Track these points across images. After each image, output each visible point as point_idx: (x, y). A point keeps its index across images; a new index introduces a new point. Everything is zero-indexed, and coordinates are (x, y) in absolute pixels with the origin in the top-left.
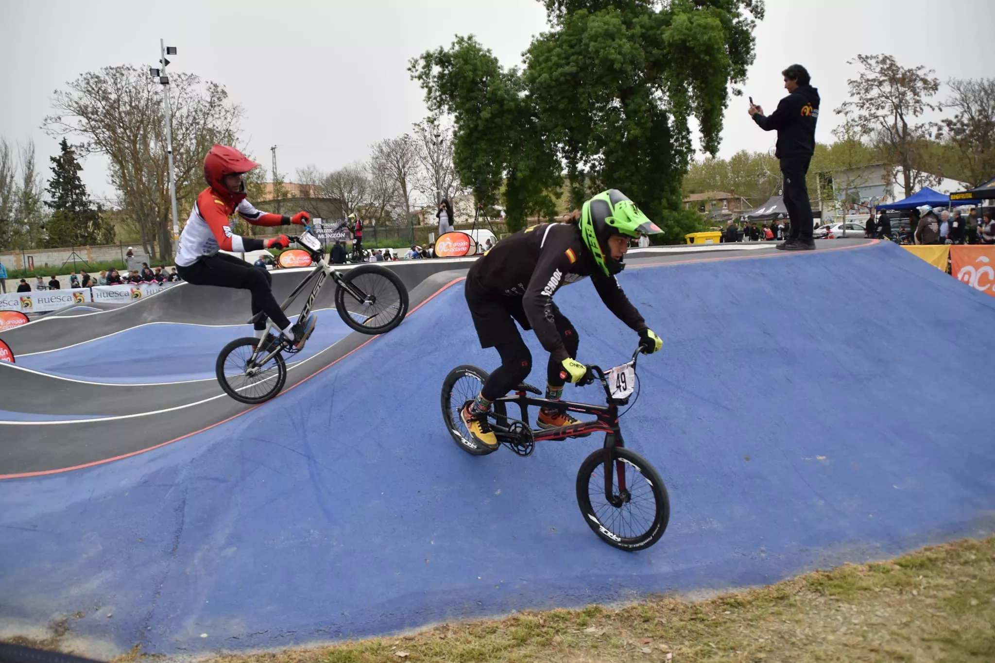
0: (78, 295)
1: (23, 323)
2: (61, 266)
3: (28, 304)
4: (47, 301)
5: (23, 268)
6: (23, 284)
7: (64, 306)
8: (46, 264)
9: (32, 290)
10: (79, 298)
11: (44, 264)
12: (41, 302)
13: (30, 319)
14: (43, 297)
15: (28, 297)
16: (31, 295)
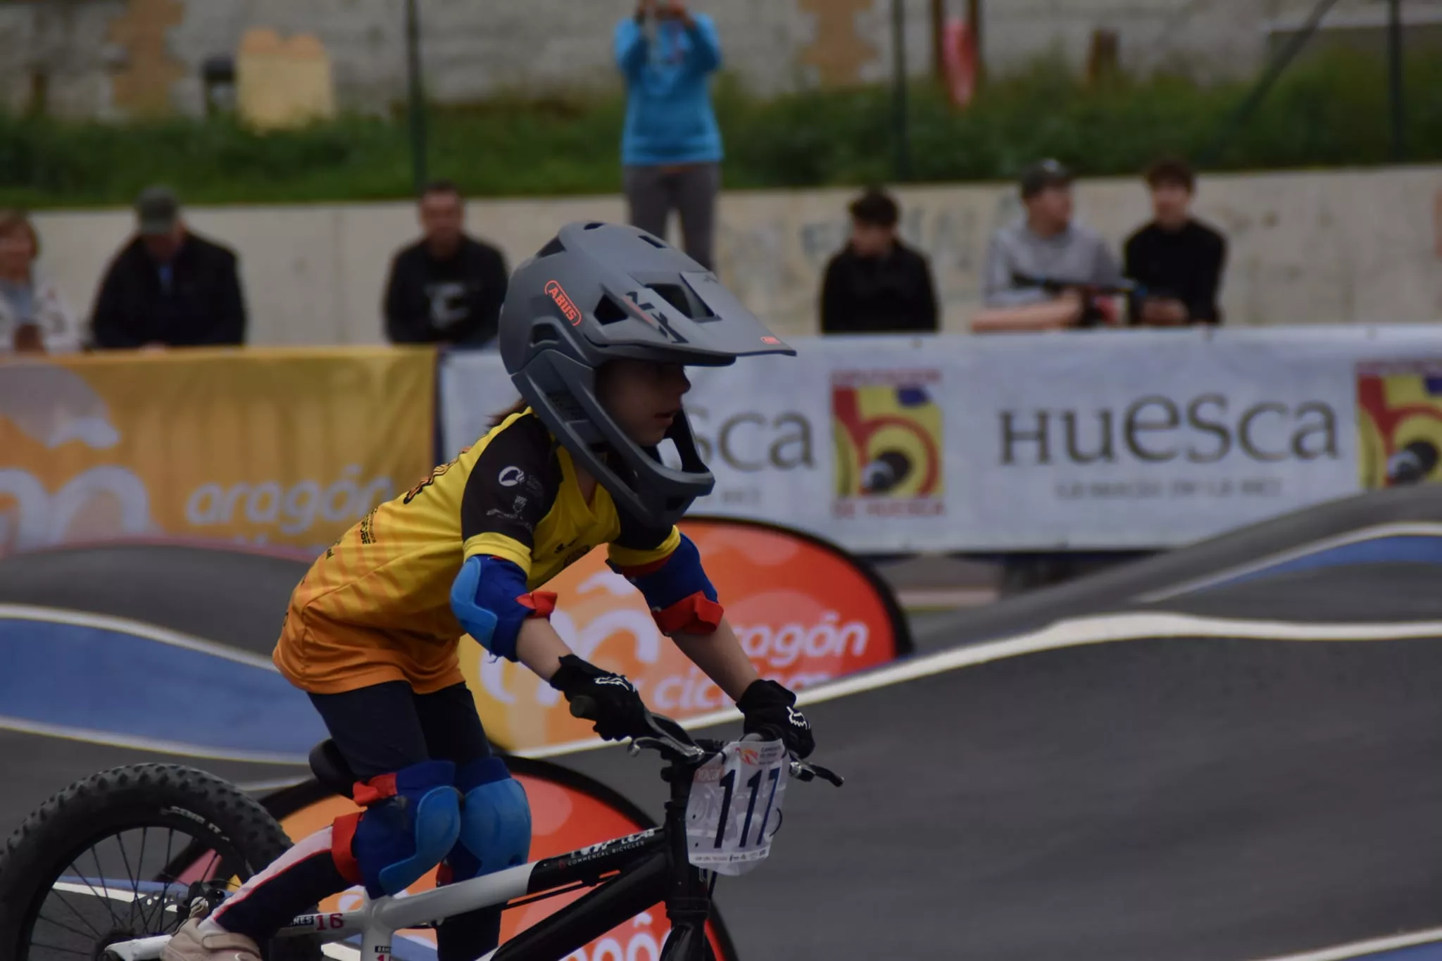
0: (1403, 392)
1: (850, 665)
2: (1248, 72)
3: (898, 464)
4: (1089, 439)
5: (876, 72)
6: (871, 239)
7: (1257, 510)
8: (1104, 47)
9: (953, 313)
10: (1410, 430)
11: (1078, 50)
12: (1026, 450)
13: (918, 629)
14: (1055, 403)
15: (912, 396)
16: (934, 376)
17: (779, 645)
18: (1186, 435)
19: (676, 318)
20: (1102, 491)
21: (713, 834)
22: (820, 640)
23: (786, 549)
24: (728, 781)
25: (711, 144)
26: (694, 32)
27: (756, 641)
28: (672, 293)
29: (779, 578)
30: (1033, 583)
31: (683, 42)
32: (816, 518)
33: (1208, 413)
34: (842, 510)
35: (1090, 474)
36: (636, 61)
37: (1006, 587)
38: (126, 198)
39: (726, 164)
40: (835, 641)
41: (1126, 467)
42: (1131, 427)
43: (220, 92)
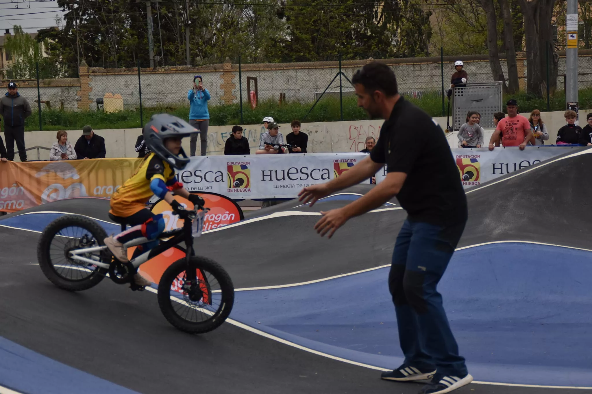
0: (343, 166)
1: (231, 222)
2: (312, 102)
3: (241, 181)
4: (280, 176)
5: (236, 101)
8: (283, 96)
9: (252, 150)
11: (277, 97)
12: (267, 178)
13: (245, 215)
14: (273, 169)
15: (244, 167)
16: (249, 163)
17: (216, 219)
18: (300, 175)
19: (177, 128)
20: (283, 186)
21: (196, 230)
22: (225, 217)
23: (219, 198)
24: (198, 220)
25: (208, 116)
26: (204, 91)
27: (212, 217)
28: (176, 124)
29: (217, 204)
30: (269, 205)
31: (203, 95)
32: (224, 192)
33: (304, 170)
34: (229, 191)
35: (280, 183)
36: (192, 97)
37: (263, 206)
38: (80, 128)
39: (210, 120)
40: (228, 217)
41: (288, 181)
42: (288, 173)
43: (100, 105)
